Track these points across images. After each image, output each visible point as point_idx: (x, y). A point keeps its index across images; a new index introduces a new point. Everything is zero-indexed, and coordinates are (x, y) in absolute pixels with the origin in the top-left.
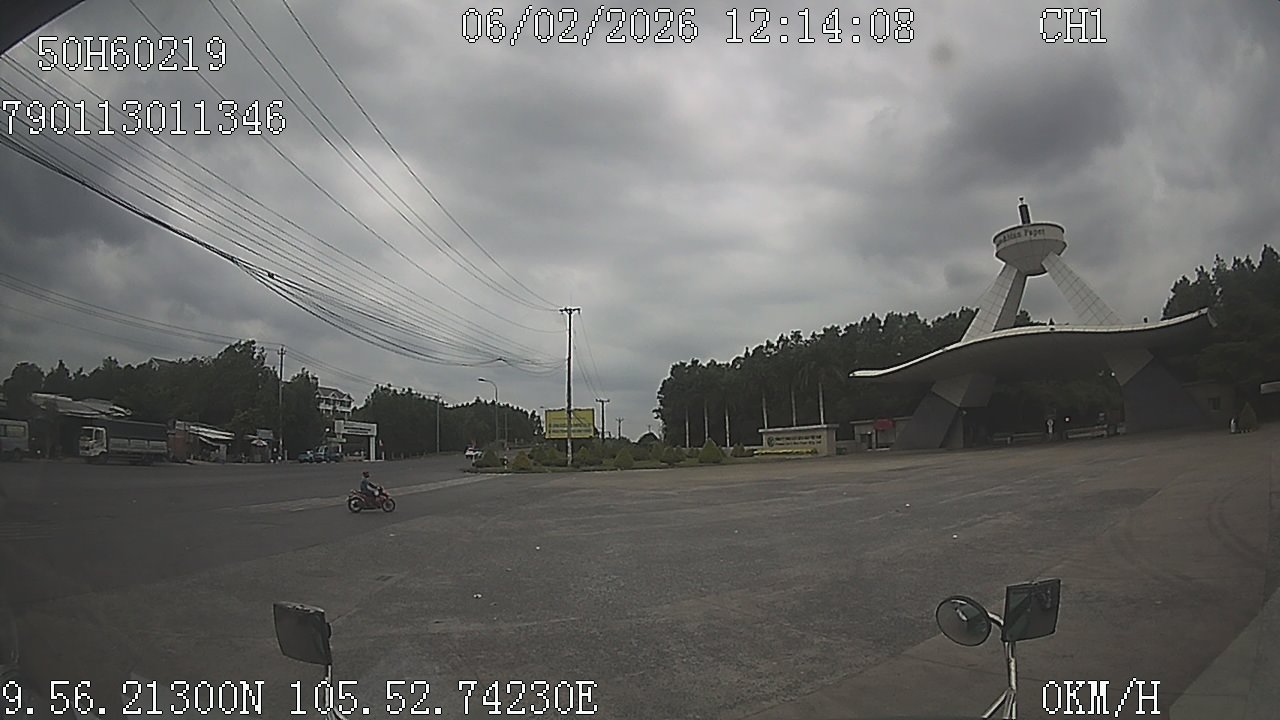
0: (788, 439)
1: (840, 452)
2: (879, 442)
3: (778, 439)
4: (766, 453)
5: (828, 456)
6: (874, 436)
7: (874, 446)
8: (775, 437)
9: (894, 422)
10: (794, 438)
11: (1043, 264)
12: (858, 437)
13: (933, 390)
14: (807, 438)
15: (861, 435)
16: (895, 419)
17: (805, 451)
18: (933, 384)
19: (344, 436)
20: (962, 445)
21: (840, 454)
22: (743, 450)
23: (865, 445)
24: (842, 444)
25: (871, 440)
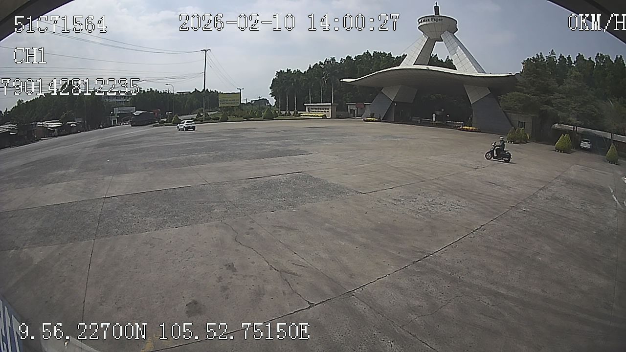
2: (358, 114)
3: (312, 109)
4: (306, 115)
5: (331, 118)
6: (356, 111)
7: (356, 116)
8: (311, 107)
9: (364, 105)
10: (318, 109)
11: (441, 36)
12: (349, 111)
13: (382, 91)
14: (323, 109)
15: (351, 110)
16: (365, 103)
17: (320, 115)
18: (383, 88)
19: (118, 114)
20: (394, 120)
21: (338, 118)
22: (297, 113)
23: (352, 115)
25: (354, 112)
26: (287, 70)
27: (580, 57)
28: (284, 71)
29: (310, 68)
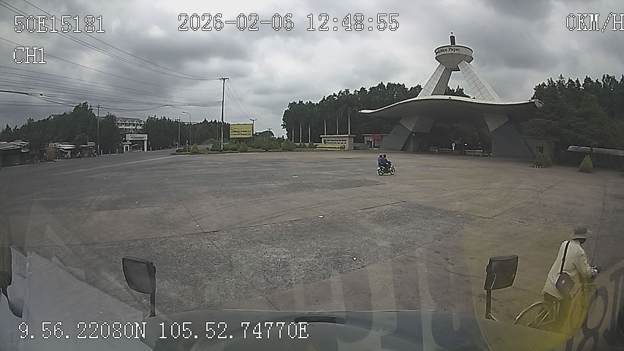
0: (332, 141)
1: (355, 148)
2: (375, 145)
4: (322, 147)
5: (348, 150)
6: (373, 142)
7: (373, 147)
8: (327, 139)
9: (382, 136)
10: (335, 140)
11: (458, 66)
12: (366, 142)
13: (400, 122)
14: (340, 141)
15: (368, 141)
17: (337, 147)
18: (400, 119)
19: (130, 141)
20: (412, 151)
21: (356, 149)
22: (313, 145)
23: (368, 146)
24: (357, 145)
25: (371, 144)
26: (300, 101)
27: (588, 80)
28: (296, 103)
29: (324, 99)
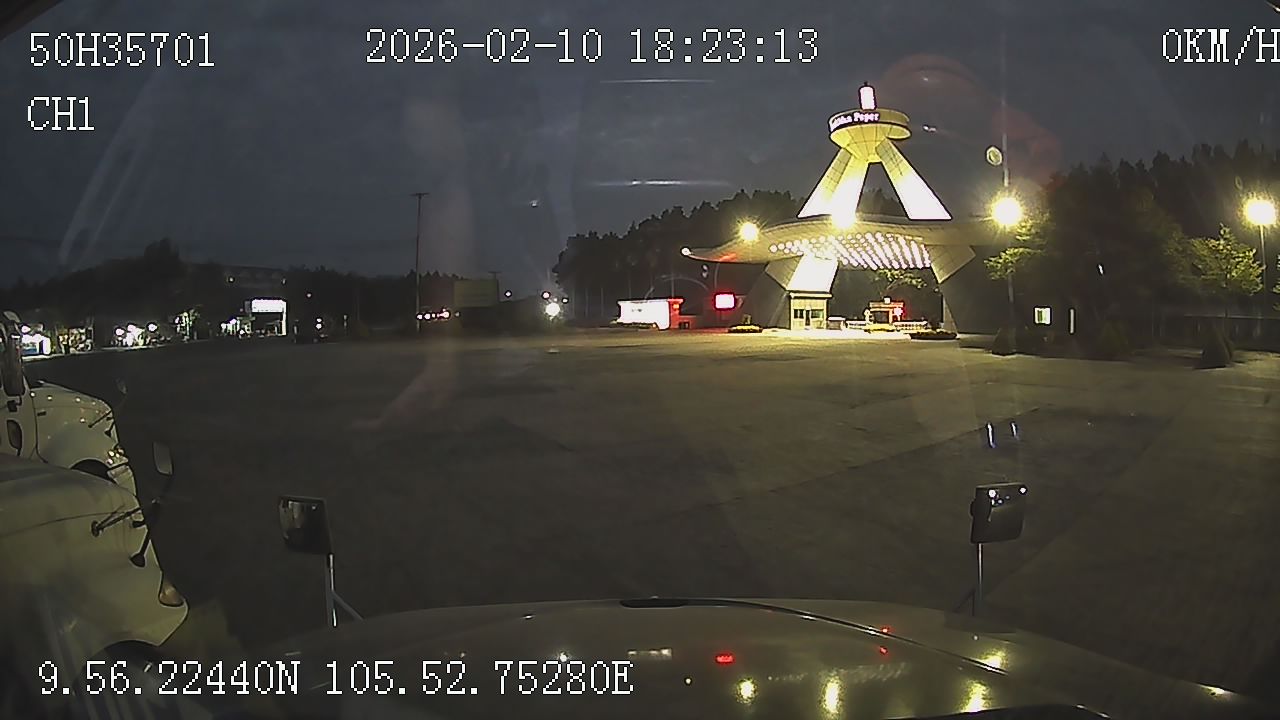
1: (683, 325)
5: (668, 328)
13: (766, 269)
18: (768, 263)
19: (254, 315)
21: (684, 328)
24: (687, 319)
26: (590, 234)
27: (1161, 159)
28: (583, 236)
29: (633, 227)
